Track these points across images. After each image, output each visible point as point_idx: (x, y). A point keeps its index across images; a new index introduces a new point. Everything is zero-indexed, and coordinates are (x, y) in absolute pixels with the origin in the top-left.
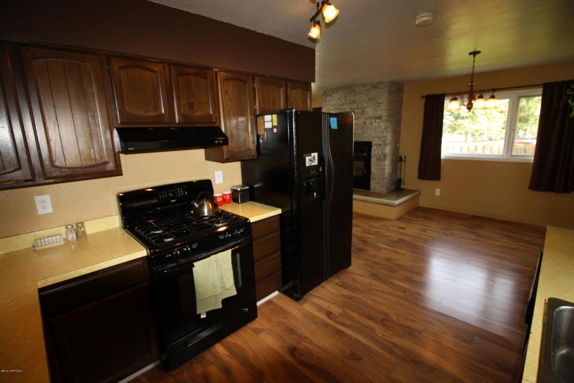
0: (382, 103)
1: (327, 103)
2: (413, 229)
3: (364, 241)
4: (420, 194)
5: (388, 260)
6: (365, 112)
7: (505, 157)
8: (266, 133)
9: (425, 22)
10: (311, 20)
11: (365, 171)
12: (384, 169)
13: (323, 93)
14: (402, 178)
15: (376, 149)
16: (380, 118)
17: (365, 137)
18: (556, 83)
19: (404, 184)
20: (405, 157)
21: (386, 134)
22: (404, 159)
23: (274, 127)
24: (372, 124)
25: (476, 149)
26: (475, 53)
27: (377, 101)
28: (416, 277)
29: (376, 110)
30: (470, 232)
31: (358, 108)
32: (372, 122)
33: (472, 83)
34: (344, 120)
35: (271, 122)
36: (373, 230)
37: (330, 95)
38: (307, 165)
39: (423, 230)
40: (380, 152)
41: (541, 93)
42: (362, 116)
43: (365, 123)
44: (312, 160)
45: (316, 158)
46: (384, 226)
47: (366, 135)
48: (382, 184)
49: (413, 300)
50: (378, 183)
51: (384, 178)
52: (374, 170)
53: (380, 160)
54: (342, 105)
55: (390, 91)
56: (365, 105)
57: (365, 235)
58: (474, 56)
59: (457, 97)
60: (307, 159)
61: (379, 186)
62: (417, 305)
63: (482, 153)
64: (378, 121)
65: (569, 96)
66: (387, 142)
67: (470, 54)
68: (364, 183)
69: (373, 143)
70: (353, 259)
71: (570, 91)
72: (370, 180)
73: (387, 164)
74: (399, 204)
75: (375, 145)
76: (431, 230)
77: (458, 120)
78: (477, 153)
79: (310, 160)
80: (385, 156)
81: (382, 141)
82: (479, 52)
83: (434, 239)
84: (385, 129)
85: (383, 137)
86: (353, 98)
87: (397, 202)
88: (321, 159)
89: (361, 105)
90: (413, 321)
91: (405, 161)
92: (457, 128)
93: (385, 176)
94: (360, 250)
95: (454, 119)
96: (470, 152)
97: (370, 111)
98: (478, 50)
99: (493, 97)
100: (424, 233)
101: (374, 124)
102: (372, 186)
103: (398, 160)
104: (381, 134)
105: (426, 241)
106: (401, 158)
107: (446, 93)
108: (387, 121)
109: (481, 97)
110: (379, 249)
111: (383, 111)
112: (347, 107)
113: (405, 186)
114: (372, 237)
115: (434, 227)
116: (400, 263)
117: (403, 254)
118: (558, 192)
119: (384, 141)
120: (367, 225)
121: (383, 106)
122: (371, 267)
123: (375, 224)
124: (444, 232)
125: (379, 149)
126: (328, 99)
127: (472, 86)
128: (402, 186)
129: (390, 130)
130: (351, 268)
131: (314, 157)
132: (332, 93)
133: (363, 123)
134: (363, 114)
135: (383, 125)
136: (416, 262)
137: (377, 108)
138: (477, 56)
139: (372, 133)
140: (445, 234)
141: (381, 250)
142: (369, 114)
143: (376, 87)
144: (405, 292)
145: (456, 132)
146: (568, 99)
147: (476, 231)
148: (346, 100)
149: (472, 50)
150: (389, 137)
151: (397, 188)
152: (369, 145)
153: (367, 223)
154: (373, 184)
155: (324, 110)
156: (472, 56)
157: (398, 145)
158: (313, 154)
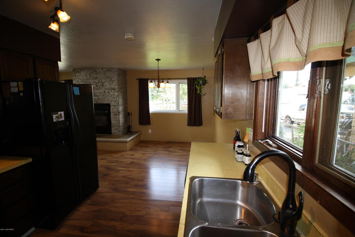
0: (115, 81)
1: (76, 77)
2: (138, 155)
3: (108, 168)
4: (141, 134)
5: (124, 177)
6: (104, 85)
7: (177, 111)
8: (12, 96)
9: (130, 38)
10: (51, 18)
11: (107, 122)
12: (119, 120)
13: (72, 70)
14: (131, 125)
15: (113, 108)
16: (114, 89)
17: (106, 101)
18: (192, 78)
19: (132, 128)
20: (131, 113)
21: (119, 99)
22: (130, 114)
23: (19, 92)
24: (109, 93)
25: (167, 108)
26: (158, 60)
27: (111, 79)
28: (140, 183)
29: (111, 84)
30: (166, 151)
31: (99, 82)
32: (109, 91)
33: (158, 74)
34: (85, 89)
35: (17, 88)
36: (115, 159)
37: (78, 72)
38: (55, 121)
39: (144, 154)
40: (116, 110)
41: (187, 82)
42: (102, 87)
43: (104, 92)
44: (59, 116)
45: (63, 115)
46: (121, 156)
47: (106, 100)
48: (119, 130)
49: (139, 197)
50: (116, 130)
51: (120, 126)
52: (113, 121)
53: (116, 115)
54: (88, 79)
55: (118, 74)
56: (103, 81)
57: (109, 164)
58: (158, 61)
59: (152, 81)
60: (54, 116)
61: (117, 131)
62: (141, 200)
63: (169, 110)
64: (113, 91)
65: (196, 84)
66: (120, 104)
67: (156, 60)
68: (107, 130)
69: (111, 104)
70: (100, 183)
71: (196, 82)
72: (111, 128)
73: (121, 117)
74: (130, 141)
75: (112, 106)
76: (148, 153)
77: (159, 93)
78: (167, 109)
79: (56, 117)
80: (119, 112)
81: (117, 103)
82: (160, 60)
83: (149, 158)
84: (118, 96)
85: (117, 101)
86: (95, 76)
87: (128, 140)
88: (67, 115)
89: (101, 80)
90: (139, 211)
91: (131, 115)
92: (159, 97)
93: (120, 125)
94: (106, 175)
95: (156, 92)
96: (165, 109)
97: (107, 85)
98: (159, 58)
99: (168, 82)
100: (144, 155)
101: (111, 93)
102: (112, 132)
103: (127, 115)
104: (116, 99)
105: (146, 160)
106: (129, 113)
107: (149, 78)
108: (118, 91)
109: (163, 82)
110: (118, 171)
111: (115, 85)
112: (92, 81)
113: (133, 130)
114: (114, 164)
115: (149, 151)
116: (131, 177)
117: (133, 171)
118: (197, 126)
119: (118, 104)
120: (110, 157)
121: (115, 82)
122: (113, 184)
123: (116, 156)
124: (154, 153)
125: (115, 108)
126: (77, 74)
127: (158, 76)
128: (131, 130)
129: (120, 97)
130: (99, 189)
131: (61, 114)
132: (80, 71)
133: (103, 92)
134: (103, 86)
135: (116, 94)
136: (140, 174)
137: (112, 83)
138: (159, 61)
139: (110, 98)
140: (155, 154)
141: (119, 171)
142: (107, 86)
143: (110, 70)
144: (135, 194)
145: (158, 99)
146: (196, 85)
147: (168, 149)
148: (90, 76)
149: (157, 58)
150: (121, 101)
151: (128, 131)
152: (108, 106)
153: (111, 156)
154: (113, 130)
155: (74, 82)
156: (157, 61)
157: (127, 106)
158: (59, 113)
